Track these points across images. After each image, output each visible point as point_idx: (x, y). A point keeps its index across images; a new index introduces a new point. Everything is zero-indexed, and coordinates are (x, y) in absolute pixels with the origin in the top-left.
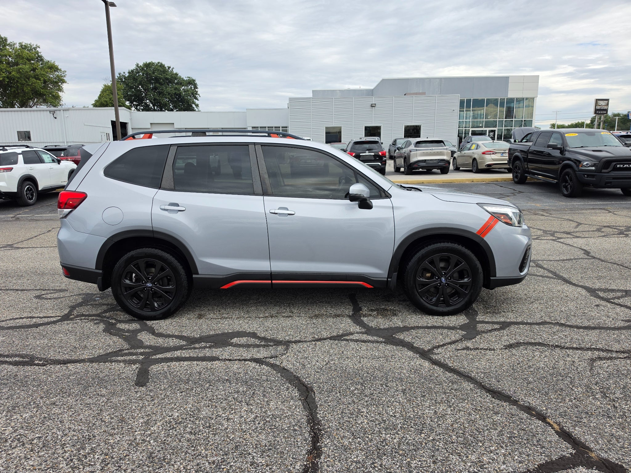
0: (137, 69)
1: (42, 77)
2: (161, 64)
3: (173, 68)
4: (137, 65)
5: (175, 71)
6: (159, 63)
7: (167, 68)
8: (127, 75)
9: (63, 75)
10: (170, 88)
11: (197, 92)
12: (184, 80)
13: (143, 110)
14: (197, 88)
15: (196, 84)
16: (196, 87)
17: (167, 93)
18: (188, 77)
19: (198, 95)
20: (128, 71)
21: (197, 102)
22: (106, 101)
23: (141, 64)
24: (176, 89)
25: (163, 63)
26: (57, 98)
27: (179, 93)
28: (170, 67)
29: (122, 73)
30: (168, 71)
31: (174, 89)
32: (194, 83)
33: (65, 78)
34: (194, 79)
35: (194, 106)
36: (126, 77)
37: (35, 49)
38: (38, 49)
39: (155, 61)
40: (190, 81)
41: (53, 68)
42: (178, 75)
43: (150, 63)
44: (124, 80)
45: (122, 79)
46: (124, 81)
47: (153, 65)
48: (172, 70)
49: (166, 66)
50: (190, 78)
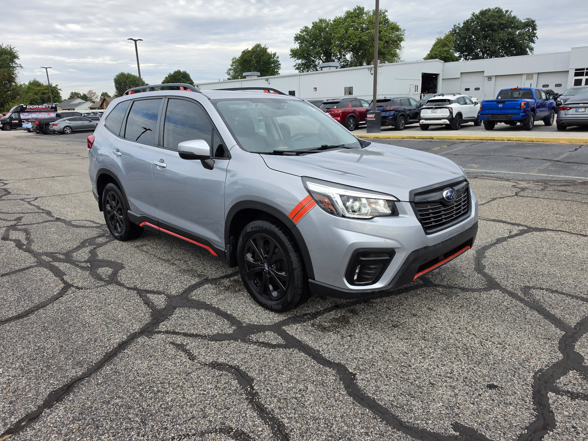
0: (472, 19)
1: (385, 38)
2: (499, 9)
3: (511, 11)
4: (473, 15)
5: (513, 15)
6: (496, 8)
7: (504, 12)
8: (462, 25)
9: (402, 33)
10: (503, 35)
11: (535, 34)
12: (522, 22)
13: (472, 59)
14: (536, 29)
15: (535, 25)
16: (534, 29)
17: (499, 39)
18: (527, 19)
19: (535, 37)
20: (463, 22)
21: (532, 45)
22: (436, 54)
23: (477, 12)
24: (510, 33)
25: (501, 8)
26: (395, 55)
27: (512, 38)
28: (508, 11)
29: (457, 25)
30: (505, 15)
31: (508, 34)
32: (533, 24)
33: (403, 37)
34: (533, 19)
35: (528, 49)
36: (460, 28)
37: (384, 13)
38: (386, 13)
39: (492, 7)
40: (528, 23)
41: (395, 28)
42: (516, 18)
43: (486, 10)
44: (457, 31)
45: (456, 31)
46: (458, 33)
47: (489, 12)
48: (510, 13)
49: (504, 10)
50: (529, 19)
